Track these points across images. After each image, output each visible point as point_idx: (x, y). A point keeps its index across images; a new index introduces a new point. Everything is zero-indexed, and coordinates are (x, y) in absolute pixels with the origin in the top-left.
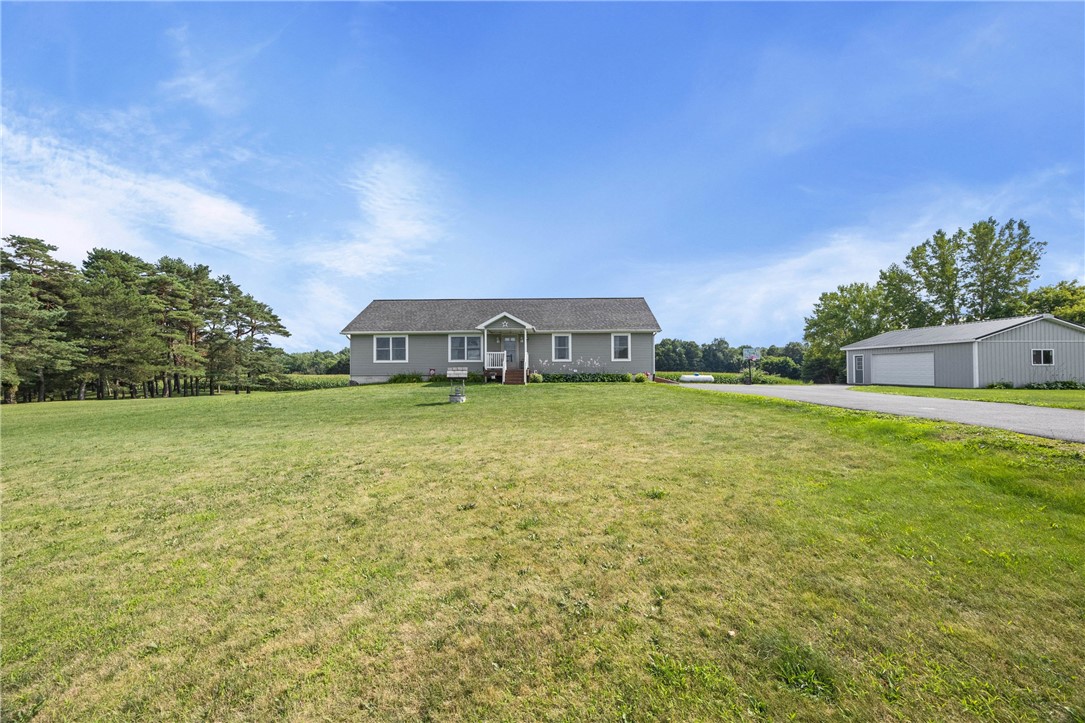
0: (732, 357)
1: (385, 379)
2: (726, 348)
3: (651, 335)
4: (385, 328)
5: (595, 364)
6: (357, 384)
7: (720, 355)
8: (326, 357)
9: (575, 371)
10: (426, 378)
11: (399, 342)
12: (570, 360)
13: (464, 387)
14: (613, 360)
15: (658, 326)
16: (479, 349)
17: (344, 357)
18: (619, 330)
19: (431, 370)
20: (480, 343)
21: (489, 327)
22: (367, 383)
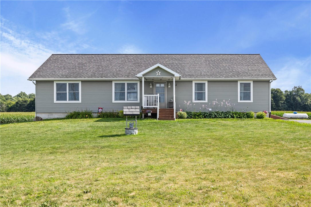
0: (306, 100)
1: (63, 116)
2: (303, 94)
3: (268, 82)
4: (63, 76)
5: (226, 105)
6: (41, 120)
7: (298, 98)
8: (7, 99)
9: (210, 110)
10: (96, 115)
11: (74, 87)
12: (206, 101)
13: (137, 122)
14: (239, 101)
15: (273, 76)
16: (137, 92)
17: (20, 99)
18: (244, 78)
19: (99, 108)
20: (137, 88)
21: (146, 75)
22: (49, 118)
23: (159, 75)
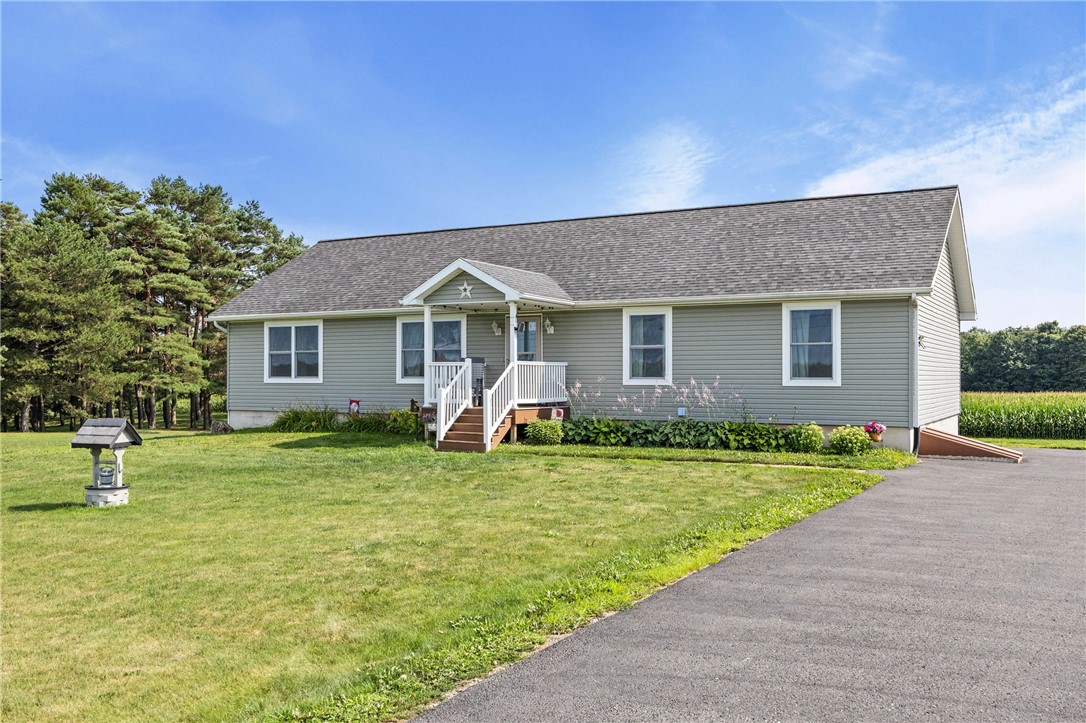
4: (283, 305)
11: (308, 335)
12: (671, 381)
14: (787, 380)
19: (352, 402)
20: (460, 338)
21: (435, 298)
22: (254, 427)
23: (466, 298)
